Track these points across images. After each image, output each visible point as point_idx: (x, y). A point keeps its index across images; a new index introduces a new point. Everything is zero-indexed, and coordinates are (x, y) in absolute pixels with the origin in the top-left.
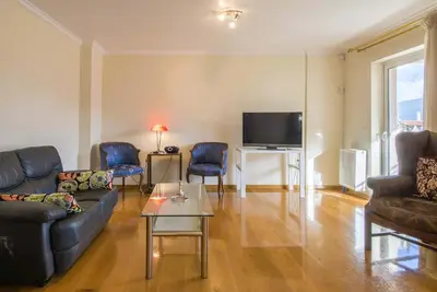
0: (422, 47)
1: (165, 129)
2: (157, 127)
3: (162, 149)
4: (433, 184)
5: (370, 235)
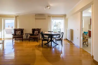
0: (14, 19)
4: (18, 34)
5: (13, 40)
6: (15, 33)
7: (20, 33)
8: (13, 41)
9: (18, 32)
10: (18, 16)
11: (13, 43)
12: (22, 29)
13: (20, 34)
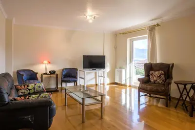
0: (147, 35)
1: (50, 63)
2: (46, 62)
3: (48, 72)
4: (155, 78)
5: (139, 96)
6: (148, 75)
7: (163, 77)
8: (141, 98)
9: (157, 73)
10: (158, 25)
11: (139, 105)
12: (169, 65)
13: (159, 81)
